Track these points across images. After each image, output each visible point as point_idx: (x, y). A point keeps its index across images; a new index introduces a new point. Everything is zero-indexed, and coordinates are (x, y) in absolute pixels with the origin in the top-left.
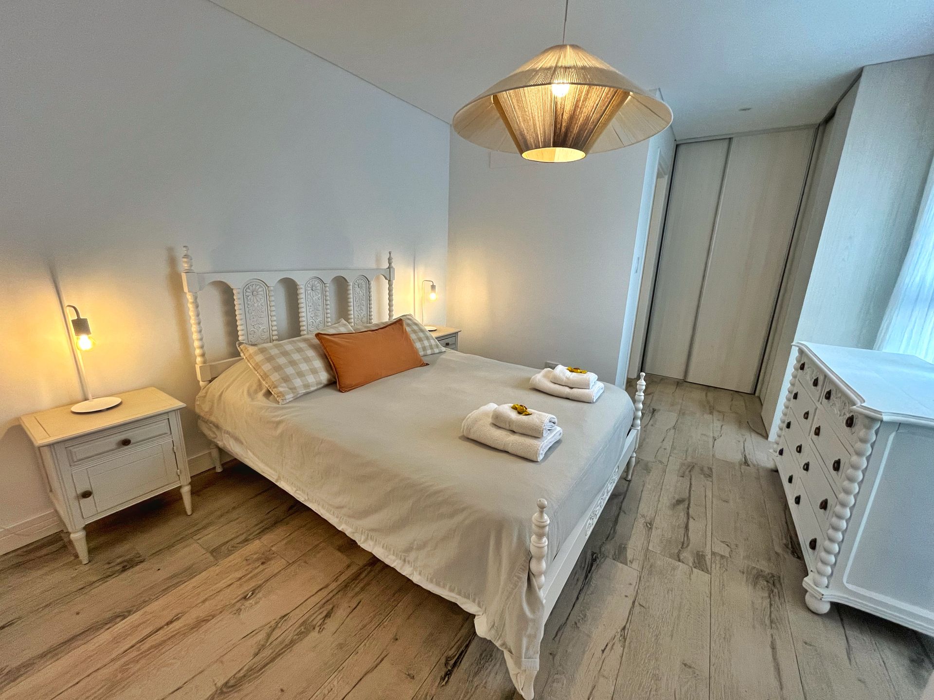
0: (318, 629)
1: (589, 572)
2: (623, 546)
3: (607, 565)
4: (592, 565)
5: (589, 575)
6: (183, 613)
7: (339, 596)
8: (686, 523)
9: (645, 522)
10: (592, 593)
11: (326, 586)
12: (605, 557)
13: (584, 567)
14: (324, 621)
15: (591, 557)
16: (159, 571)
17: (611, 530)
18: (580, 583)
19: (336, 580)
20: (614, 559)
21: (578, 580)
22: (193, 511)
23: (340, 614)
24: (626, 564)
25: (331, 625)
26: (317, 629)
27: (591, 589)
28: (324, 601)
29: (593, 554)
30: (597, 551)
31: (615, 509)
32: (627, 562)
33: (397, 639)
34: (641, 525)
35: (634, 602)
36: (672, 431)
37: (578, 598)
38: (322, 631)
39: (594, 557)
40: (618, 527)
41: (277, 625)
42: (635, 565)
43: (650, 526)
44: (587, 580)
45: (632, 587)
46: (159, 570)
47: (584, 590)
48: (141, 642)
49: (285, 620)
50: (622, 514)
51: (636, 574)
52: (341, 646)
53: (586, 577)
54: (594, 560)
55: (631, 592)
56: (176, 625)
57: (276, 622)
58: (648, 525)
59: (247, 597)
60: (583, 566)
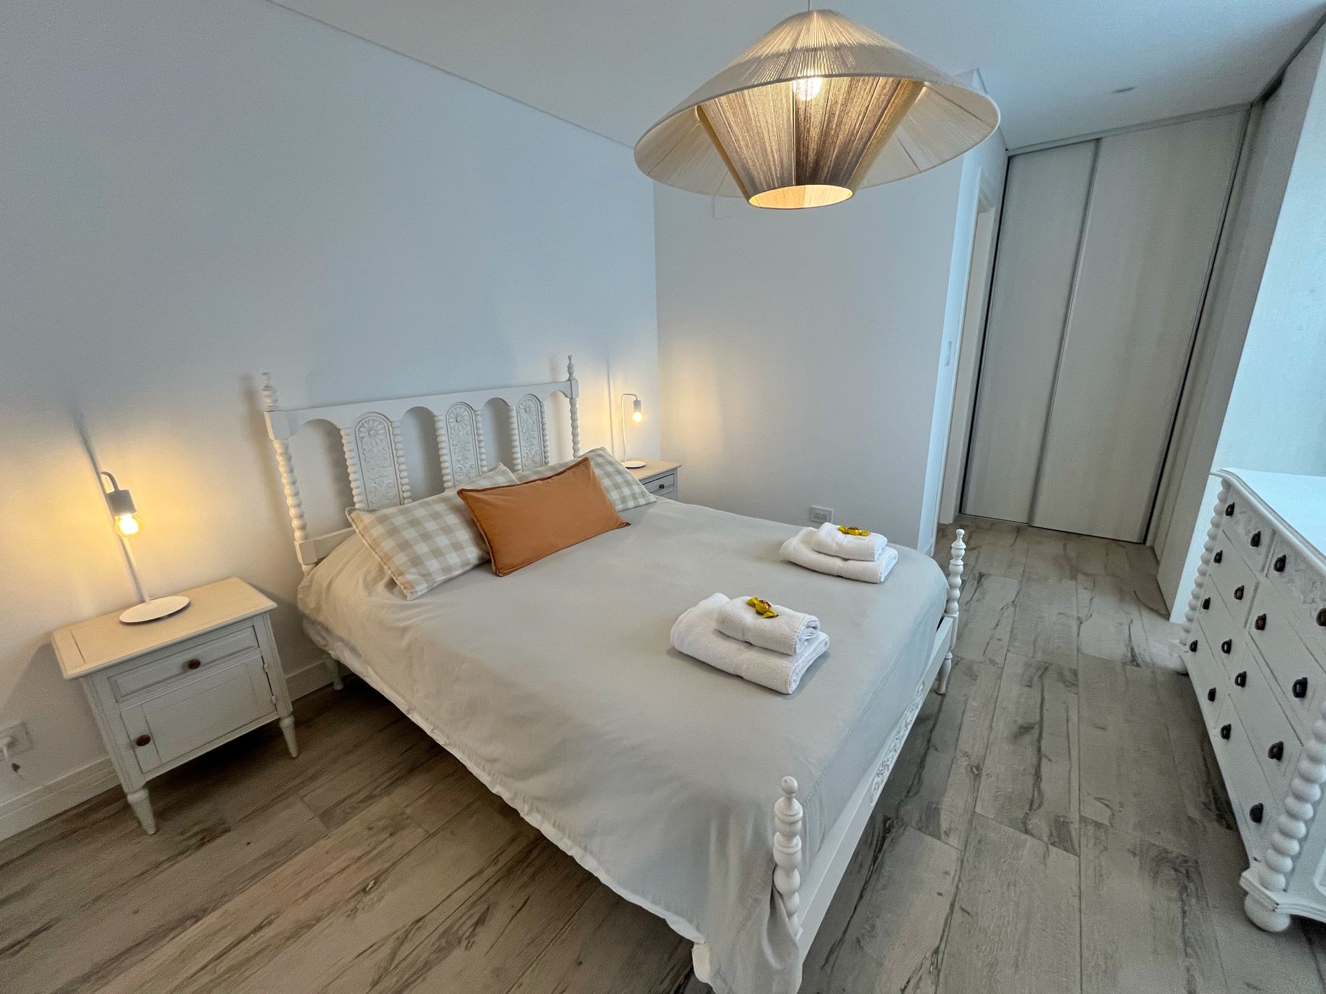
0: (467, 941)
1: (880, 852)
2: (934, 806)
3: (909, 839)
4: (884, 839)
5: (880, 856)
6: (278, 913)
7: (498, 888)
8: (1036, 765)
9: (968, 765)
10: (884, 888)
11: (480, 872)
12: (904, 825)
13: (871, 843)
14: (474, 929)
15: (882, 825)
16: (249, 846)
17: (914, 779)
18: (865, 871)
19: (495, 861)
20: (919, 829)
21: (861, 866)
22: (300, 752)
23: (499, 919)
24: (939, 839)
25: (485, 937)
26: (464, 943)
27: (883, 881)
28: (474, 898)
29: (885, 822)
30: (891, 814)
31: (920, 744)
32: (940, 834)
33: (580, 963)
34: (962, 770)
35: (952, 905)
36: (1011, 609)
37: (861, 897)
38: (471, 946)
39: (887, 825)
40: (926, 774)
41: (406, 936)
42: (954, 840)
43: (976, 772)
44: (876, 865)
45: (949, 878)
46: (249, 844)
47: (872, 882)
48: (216, 960)
49: (419, 928)
50: (932, 751)
51: (954, 855)
52: (497, 972)
53: (875, 859)
54: (887, 830)
55: (947, 886)
56: (268, 933)
57: (406, 931)
58: (974, 769)
59: (368, 889)
60: (869, 841)
